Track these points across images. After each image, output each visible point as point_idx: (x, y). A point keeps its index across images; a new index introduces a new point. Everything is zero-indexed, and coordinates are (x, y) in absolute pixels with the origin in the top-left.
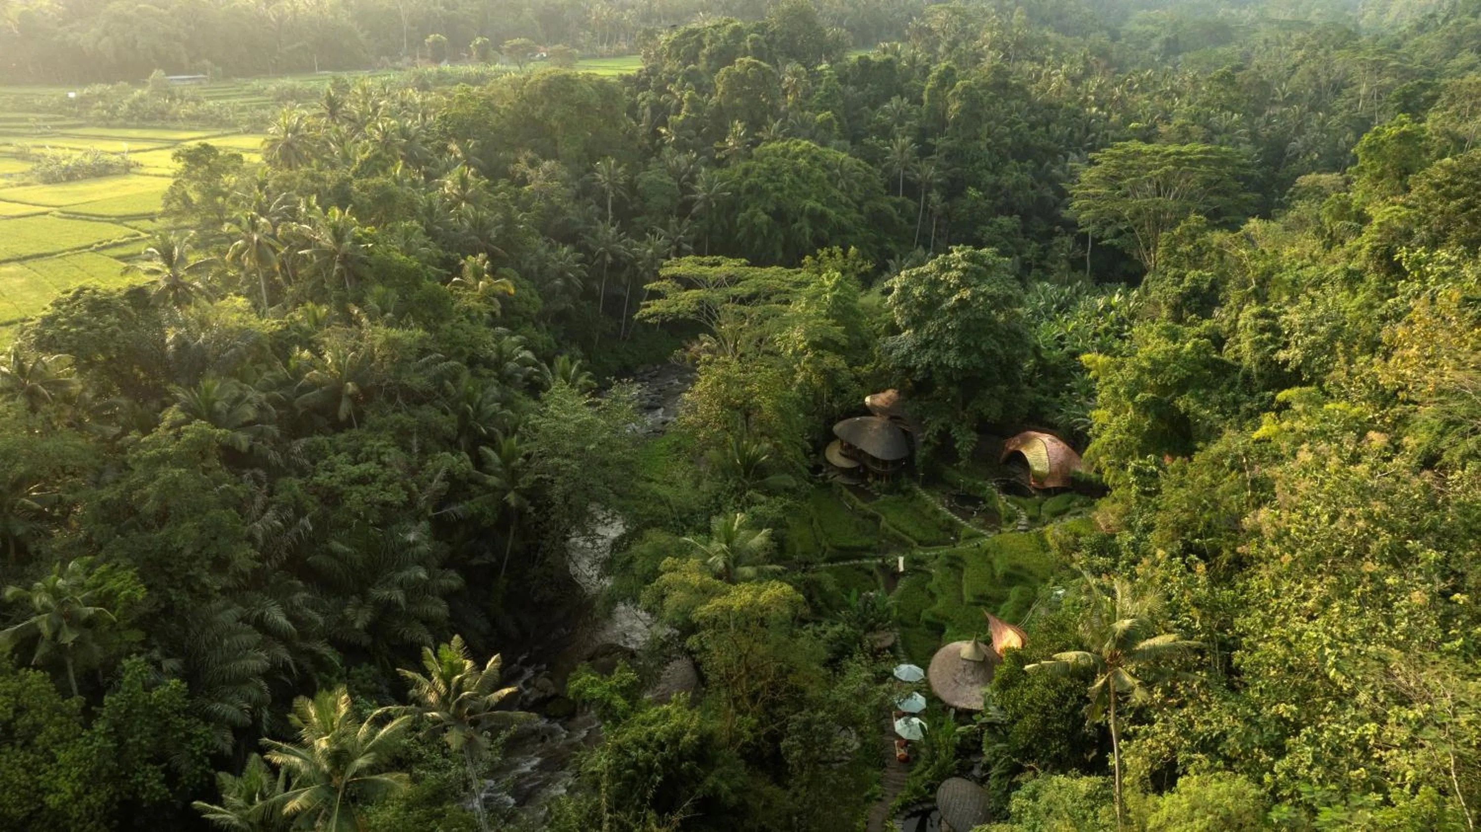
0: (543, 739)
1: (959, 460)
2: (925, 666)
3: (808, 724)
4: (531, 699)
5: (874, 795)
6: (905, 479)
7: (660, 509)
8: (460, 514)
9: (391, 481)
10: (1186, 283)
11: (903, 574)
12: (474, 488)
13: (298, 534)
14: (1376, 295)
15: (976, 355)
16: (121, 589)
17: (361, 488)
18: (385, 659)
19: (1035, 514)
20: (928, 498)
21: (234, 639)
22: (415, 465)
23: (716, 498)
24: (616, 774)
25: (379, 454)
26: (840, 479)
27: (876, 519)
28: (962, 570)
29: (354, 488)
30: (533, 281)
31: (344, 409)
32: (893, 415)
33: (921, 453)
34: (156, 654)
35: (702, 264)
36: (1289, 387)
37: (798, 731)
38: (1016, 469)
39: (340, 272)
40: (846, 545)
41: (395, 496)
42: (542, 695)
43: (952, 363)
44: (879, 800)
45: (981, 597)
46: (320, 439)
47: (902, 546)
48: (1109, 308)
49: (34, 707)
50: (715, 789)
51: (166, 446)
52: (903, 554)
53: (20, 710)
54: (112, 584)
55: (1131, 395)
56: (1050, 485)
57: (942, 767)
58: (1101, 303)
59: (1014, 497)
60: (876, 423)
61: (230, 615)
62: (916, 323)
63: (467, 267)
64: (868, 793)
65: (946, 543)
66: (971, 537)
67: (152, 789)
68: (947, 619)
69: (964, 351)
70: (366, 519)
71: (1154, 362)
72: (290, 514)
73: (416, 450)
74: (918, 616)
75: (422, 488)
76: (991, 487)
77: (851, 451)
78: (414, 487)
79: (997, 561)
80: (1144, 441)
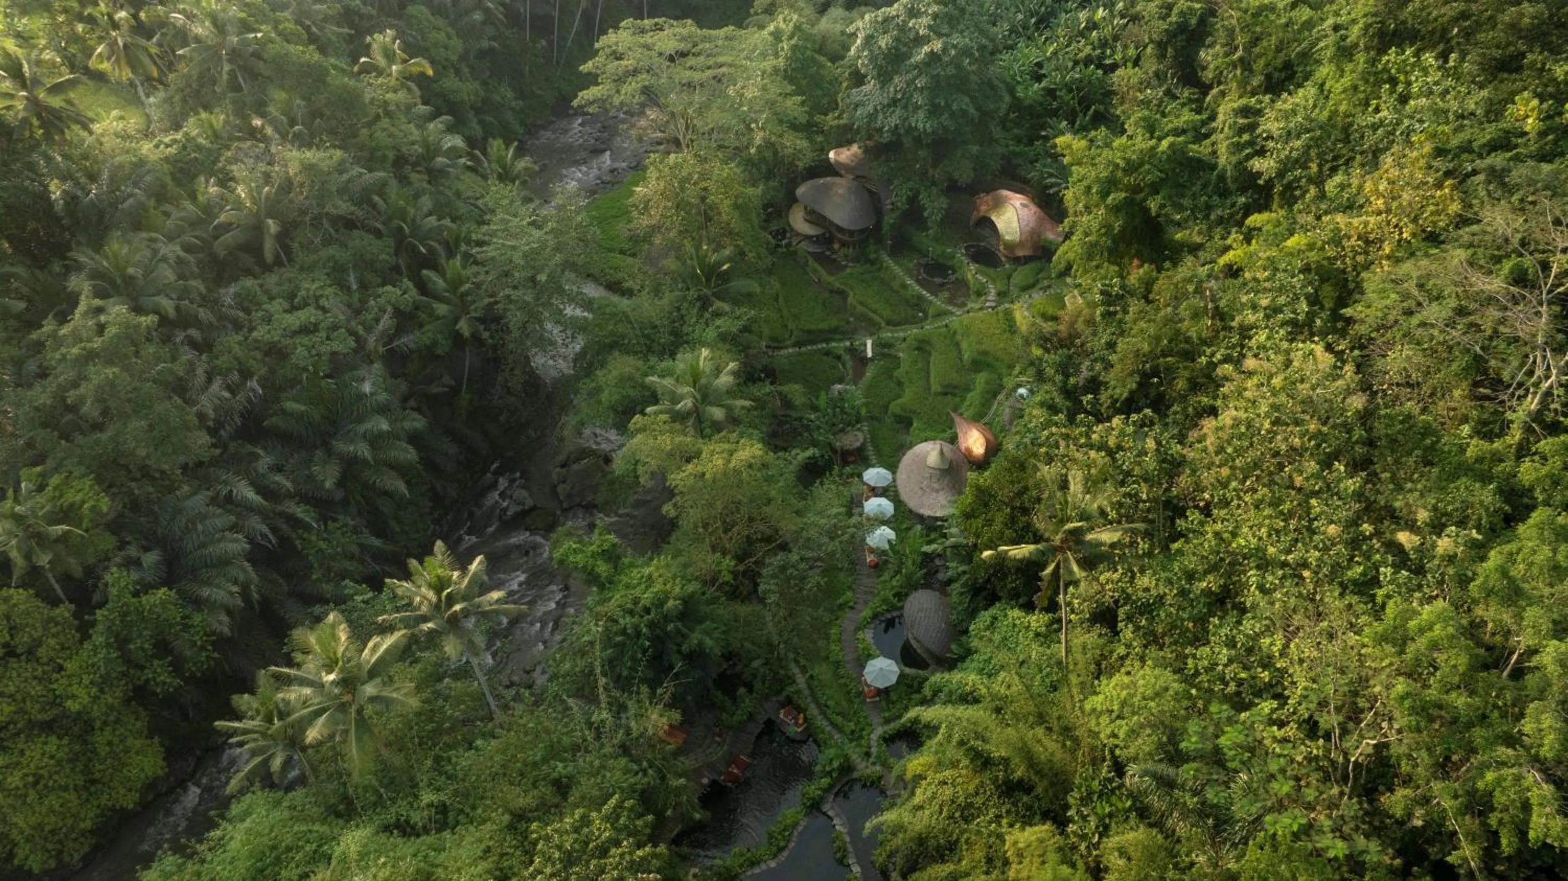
0: (527, 553)
1: (926, 229)
2: (892, 467)
3: (783, 569)
4: (509, 513)
5: (846, 603)
6: (872, 247)
7: (621, 328)
8: (412, 346)
9: (335, 327)
10: (1173, 18)
11: (872, 359)
12: (422, 316)
13: (249, 401)
14: (1363, 78)
15: (946, 115)
16: (83, 502)
17: (305, 340)
18: (359, 498)
19: (1004, 289)
20: (897, 270)
21: (207, 522)
22: (357, 304)
23: (678, 309)
24: (607, 640)
25: (317, 298)
26: (804, 245)
27: (842, 294)
28: (930, 354)
29: (297, 340)
30: (447, 17)
31: (269, 247)
32: (858, 173)
33: (889, 220)
34: (132, 551)
35: (643, 31)
36: (1260, 212)
37: (774, 576)
38: (986, 232)
39: (232, 73)
40: (813, 327)
41: (342, 345)
42: (519, 508)
43: (920, 126)
44: (852, 608)
45: (948, 386)
46: (249, 282)
47: (872, 328)
48: (1092, 25)
49: (27, 625)
50: (700, 644)
51: (89, 340)
52: (871, 335)
53: (13, 630)
54: (72, 497)
55: (1104, 194)
56: (1020, 253)
57: (909, 577)
58: (1083, 15)
59: (983, 268)
60: (841, 187)
61: (199, 501)
62: (884, 77)
63: (375, 46)
64: (841, 601)
65: (914, 321)
66: (940, 314)
67: (164, 683)
68: (914, 412)
69: (934, 110)
70: (316, 372)
71: (1128, 161)
72: (235, 377)
73: (355, 287)
74: (886, 408)
75: (369, 329)
76: (961, 256)
77: (815, 217)
78: (361, 331)
79: (964, 345)
80: (1114, 242)
